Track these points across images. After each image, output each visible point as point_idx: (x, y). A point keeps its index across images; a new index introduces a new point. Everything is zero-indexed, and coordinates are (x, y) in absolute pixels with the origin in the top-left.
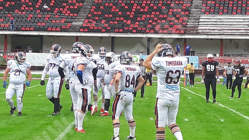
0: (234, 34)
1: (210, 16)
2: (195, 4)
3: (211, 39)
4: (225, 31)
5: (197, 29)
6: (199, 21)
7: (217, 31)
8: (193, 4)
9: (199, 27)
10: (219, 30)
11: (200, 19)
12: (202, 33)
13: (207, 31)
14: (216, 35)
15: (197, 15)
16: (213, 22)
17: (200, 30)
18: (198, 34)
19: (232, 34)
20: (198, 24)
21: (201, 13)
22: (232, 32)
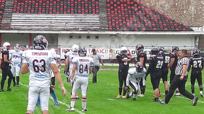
0: (40, 29)
1: (20, 15)
2: (7, 5)
3: (22, 34)
4: (33, 27)
5: (10, 25)
6: (11, 19)
7: (26, 26)
8: (6, 5)
9: (11, 24)
10: (28, 26)
11: (12, 17)
12: (14, 29)
13: (18, 27)
14: (25, 30)
15: (9, 14)
16: (23, 20)
17: (12, 26)
18: (11, 30)
19: (39, 29)
20: (11, 22)
21: (12, 12)
22: (39, 28)
